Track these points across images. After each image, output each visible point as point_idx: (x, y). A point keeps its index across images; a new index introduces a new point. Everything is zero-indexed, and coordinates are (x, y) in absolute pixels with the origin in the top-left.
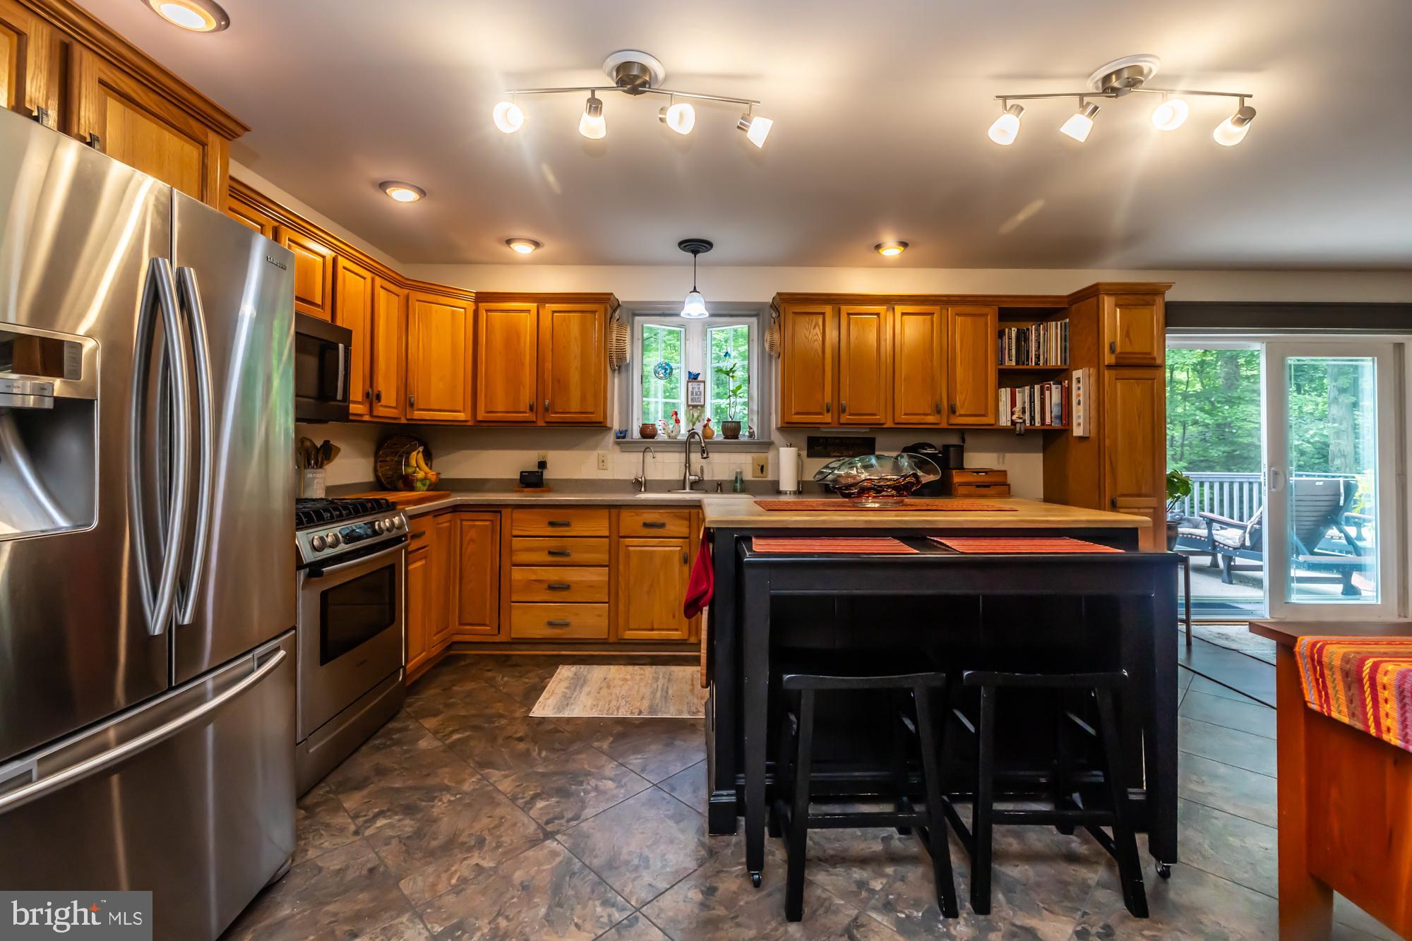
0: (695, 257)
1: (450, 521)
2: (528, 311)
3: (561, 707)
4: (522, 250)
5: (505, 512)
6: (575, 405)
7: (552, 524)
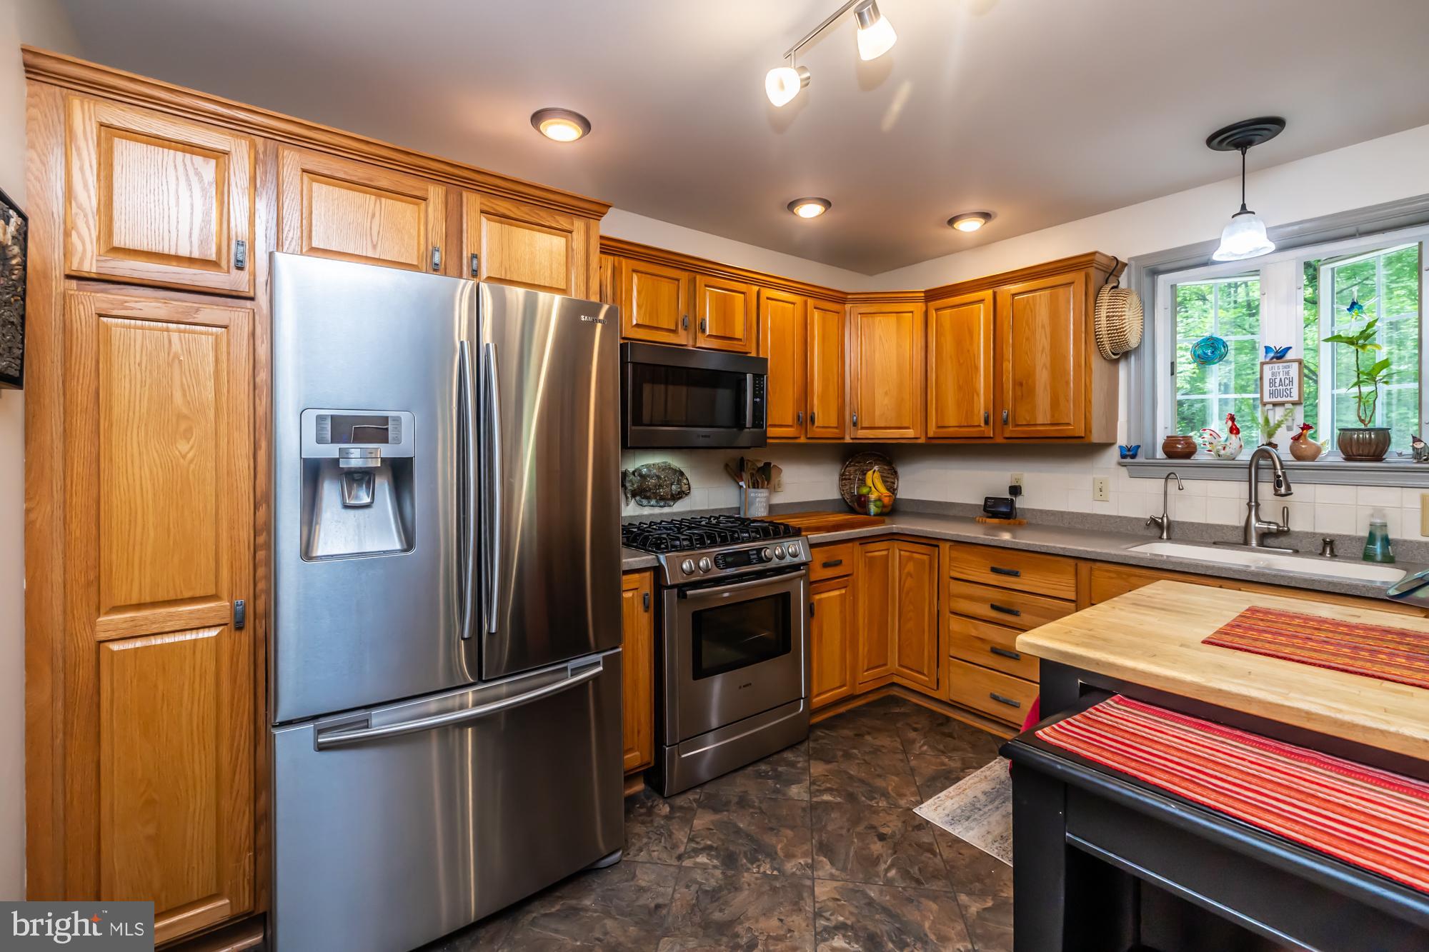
0: (1244, 154)
1: (888, 550)
2: (982, 301)
3: (954, 820)
4: (970, 227)
5: (945, 547)
6: (1043, 415)
7: (994, 570)
